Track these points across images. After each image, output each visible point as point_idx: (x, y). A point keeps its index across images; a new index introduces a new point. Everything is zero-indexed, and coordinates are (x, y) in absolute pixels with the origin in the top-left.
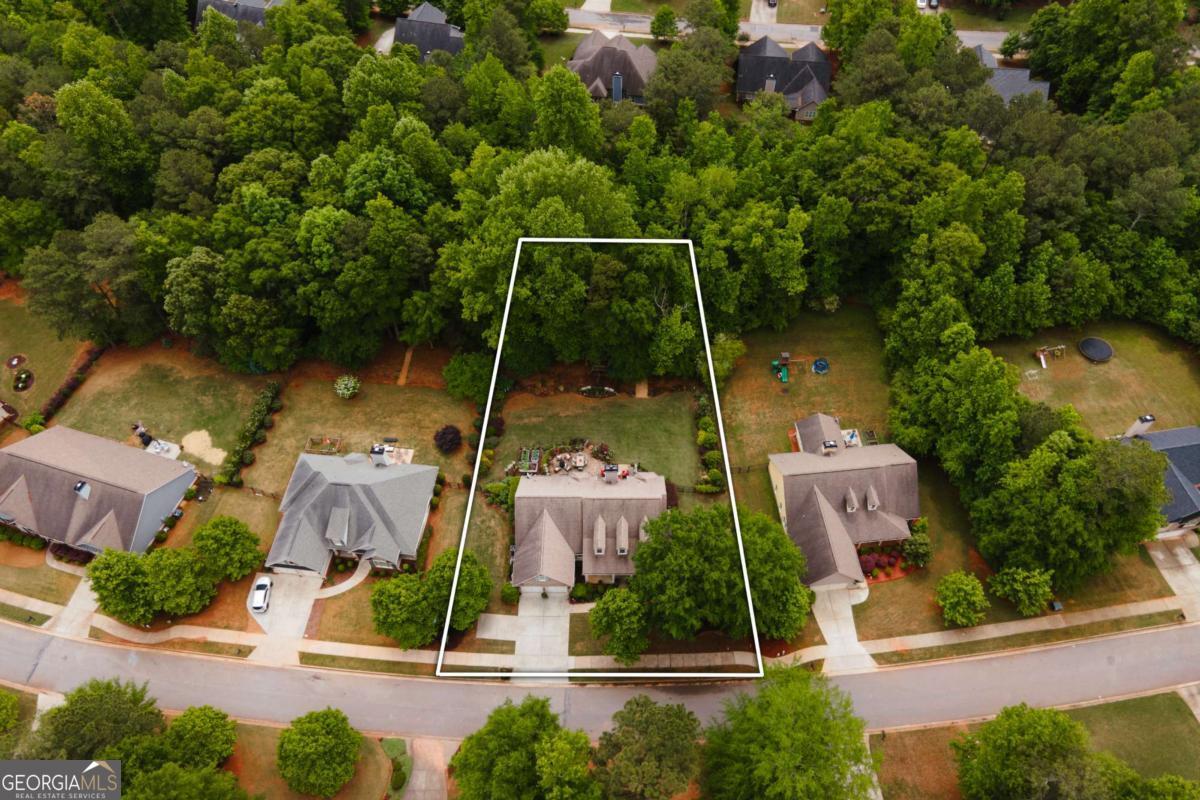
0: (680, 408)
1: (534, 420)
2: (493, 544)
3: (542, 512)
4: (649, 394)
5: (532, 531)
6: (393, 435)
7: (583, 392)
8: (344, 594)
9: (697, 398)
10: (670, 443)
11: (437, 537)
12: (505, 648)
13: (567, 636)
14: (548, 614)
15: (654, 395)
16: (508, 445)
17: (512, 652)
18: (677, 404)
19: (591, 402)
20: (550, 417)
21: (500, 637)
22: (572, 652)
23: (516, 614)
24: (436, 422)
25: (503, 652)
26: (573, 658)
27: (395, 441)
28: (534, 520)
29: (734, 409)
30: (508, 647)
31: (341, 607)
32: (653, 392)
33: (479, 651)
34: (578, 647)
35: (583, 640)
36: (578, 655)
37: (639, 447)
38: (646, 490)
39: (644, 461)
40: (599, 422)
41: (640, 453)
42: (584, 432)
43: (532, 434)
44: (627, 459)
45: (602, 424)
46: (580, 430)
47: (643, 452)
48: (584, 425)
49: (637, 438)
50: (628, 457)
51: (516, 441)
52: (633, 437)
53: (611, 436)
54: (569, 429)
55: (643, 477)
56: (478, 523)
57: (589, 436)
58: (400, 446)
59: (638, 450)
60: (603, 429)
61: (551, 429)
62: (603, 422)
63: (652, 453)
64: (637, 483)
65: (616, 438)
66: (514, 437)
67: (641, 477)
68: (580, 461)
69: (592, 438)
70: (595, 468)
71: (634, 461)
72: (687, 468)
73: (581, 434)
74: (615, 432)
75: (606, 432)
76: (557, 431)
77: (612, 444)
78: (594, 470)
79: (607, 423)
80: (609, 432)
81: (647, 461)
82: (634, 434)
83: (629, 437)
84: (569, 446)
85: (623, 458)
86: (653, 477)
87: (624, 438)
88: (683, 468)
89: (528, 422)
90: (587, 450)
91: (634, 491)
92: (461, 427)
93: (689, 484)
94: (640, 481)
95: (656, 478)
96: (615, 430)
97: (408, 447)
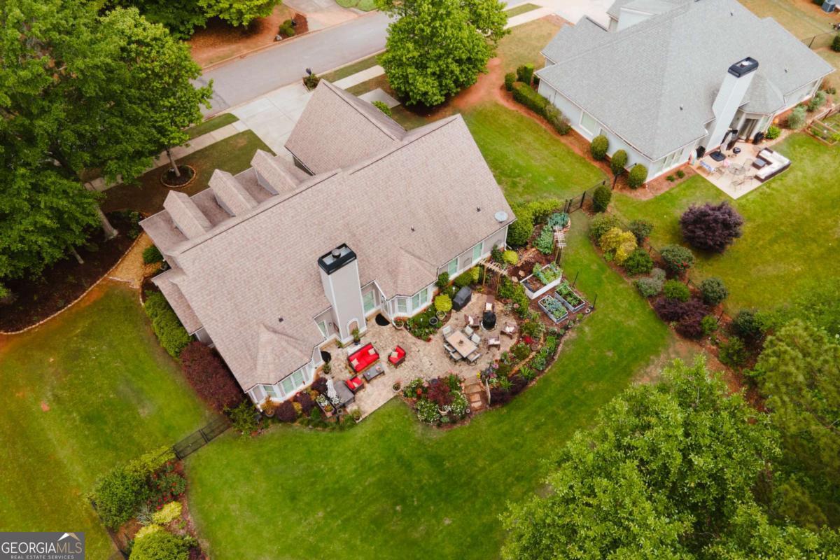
37: (380, 480)
38: (236, 279)
39: (341, 450)
40: (519, 479)
41: (363, 463)
42: (526, 429)
43: (609, 350)
44: (381, 428)
45: (510, 480)
46: (537, 427)
47: (359, 472)
48: (541, 446)
49: (403, 500)
50: (381, 434)
51: (619, 318)
52: (412, 497)
53: (462, 461)
54: (562, 413)
55: (284, 344)
56: (518, 179)
57: (505, 427)
58: (760, 190)
59: (376, 469)
60: (496, 465)
61: (592, 388)
62: (512, 484)
63: (337, 486)
64: (283, 314)
65: (447, 464)
66: (632, 323)
67: (286, 341)
68: (461, 342)
69: (495, 428)
70: (425, 360)
71: (360, 432)
72: (233, 507)
73: (527, 419)
74: (463, 480)
75: (481, 464)
76: (576, 392)
77: (443, 443)
78: (424, 355)
79: (502, 488)
80: (477, 469)
81: (333, 455)
82: (417, 508)
83: (422, 488)
84: (516, 368)
85: (390, 421)
86: (260, 362)
87: (430, 478)
88: (241, 501)
89: (648, 370)
90: (478, 389)
91: (257, 258)
92: (733, 280)
93: (205, 468)
94: (279, 326)
95: (255, 365)
96: (467, 484)
97: (749, 197)
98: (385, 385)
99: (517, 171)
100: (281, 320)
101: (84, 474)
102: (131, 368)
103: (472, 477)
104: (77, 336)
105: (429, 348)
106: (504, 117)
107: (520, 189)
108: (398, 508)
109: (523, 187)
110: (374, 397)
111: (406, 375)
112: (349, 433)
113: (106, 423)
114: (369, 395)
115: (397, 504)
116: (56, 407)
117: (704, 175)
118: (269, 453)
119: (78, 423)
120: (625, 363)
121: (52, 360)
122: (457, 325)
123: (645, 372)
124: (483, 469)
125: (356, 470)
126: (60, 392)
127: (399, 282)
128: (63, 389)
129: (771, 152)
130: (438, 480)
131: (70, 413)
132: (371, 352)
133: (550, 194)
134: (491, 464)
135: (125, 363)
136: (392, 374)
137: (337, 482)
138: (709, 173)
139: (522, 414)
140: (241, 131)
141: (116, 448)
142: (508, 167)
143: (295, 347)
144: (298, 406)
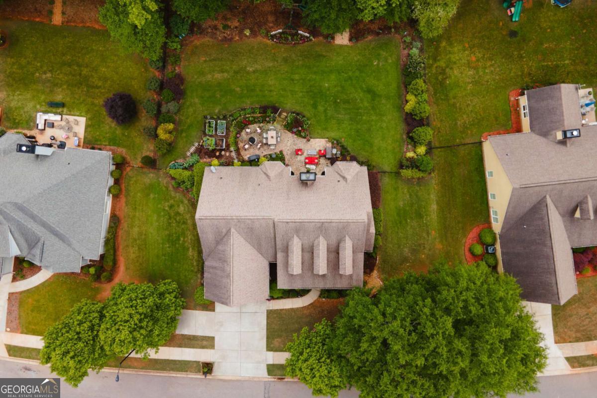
0: (386, 60)
1: (218, 76)
2: (183, 234)
3: (229, 231)
4: (350, 40)
5: (220, 247)
6: (59, 98)
7: (273, 37)
8: (37, 288)
9: (409, 46)
10: (373, 108)
11: (125, 225)
12: (205, 343)
13: (264, 333)
14: (244, 310)
15: (357, 39)
16: (191, 110)
17: (212, 346)
18: (384, 54)
19: (283, 51)
20: (236, 72)
21: (200, 333)
22: (270, 348)
23: (214, 310)
24: (106, 79)
25: (203, 347)
26: (271, 354)
27: (63, 105)
28: (222, 238)
29: (449, 60)
30: (207, 342)
31: (38, 301)
32: (355, 37)
33: (180, 346)
34: (276, 342)
35: (280, 336)
36: (276, 351)
37: (338, 114)
38: (348, 202)
39: (343, 134)
40: (293, 80)
41: (339, 124)
42: (275, 93)
43: (217, 97)
44: (324, 131)
45: (296, 82)
46: (271, 91)
47: (342, 122)
48: (275, 84)
49: (335, 102)
50: (326, 129)
51: (199, 106)
52: (331, 101)
53: (306, 100)
54: (258, 89)
55: (343, 172)
56: (167, 208)
57: (282, 99)
58: (69, 113)
59: (336, 119)
60: (297, 90)
61: (238, 89)
62: (296, 80)
63: (353, 123)
64: (337, 183)
65: (312, 102)
66: (196, 100)
67: (342, 172)
68: (272, 137)
69: (286, 102)
70: (289, 144)
71: (333, 134)
72: (390, 142)
73: (272, 96)
74: (311, 94)
75: (301, 94)
76: (245, 92)
77: (308, 110)
78: (287, 147)
79: (301, 81)
80: (303, 93)
81: (347, 134)
82: (332, 96)
83: (326, 101)
84: (259, 115)
85: (319, 131)
86: (355, 172)
87: (321, 102)
88: (386, 142)
89: (211, 79)
90: (280, 119)
91: (334, 205)
92: (135, 86)
93: (392, 163)
94: (341, 179)
95: (358, 172)
96: (311, 91)
97: (78, 114)
98: (311, 146)
99: (162, 213)
100: (339, 181)
101: (431, 192)
102: (396, 228)
103: (307, 92)
104: (410, 262)
105: (284, 148)
106: (132, 256)
107: (172, 202)
108: (339, 101)
109: (169, 202)
110: (318, 144)
111: (300, 143)
112: (337, 137)
113: (416, 209)
114: (320, 146)
115: (338, 102)
116: (430, 230)
117: (82, 141)
118: (367, 152)
119: (425, 217)
120: (217, 88)
121: (423, 256)
122: (265, 150)
123: (212, 79)
124: (302, 92)
125: (343, 123)
126: (426, 237)
127: (281, 170)
128: (424, 238)
129: (38, 124)
130: (319, 99)
131: (426, 224)
132: (307, 161)
133: (162, 187)
134: (297, 91)
135: (398, 232)
136: (306, 148)
137: (352, 124)
138: (79, 139)
139: (271, 99)
140: (272, 352)
141: (417, 196)
142: (164, 219)
143: (340, 169)
144: (348, 158)
